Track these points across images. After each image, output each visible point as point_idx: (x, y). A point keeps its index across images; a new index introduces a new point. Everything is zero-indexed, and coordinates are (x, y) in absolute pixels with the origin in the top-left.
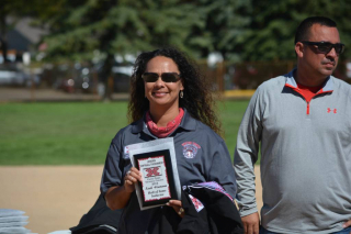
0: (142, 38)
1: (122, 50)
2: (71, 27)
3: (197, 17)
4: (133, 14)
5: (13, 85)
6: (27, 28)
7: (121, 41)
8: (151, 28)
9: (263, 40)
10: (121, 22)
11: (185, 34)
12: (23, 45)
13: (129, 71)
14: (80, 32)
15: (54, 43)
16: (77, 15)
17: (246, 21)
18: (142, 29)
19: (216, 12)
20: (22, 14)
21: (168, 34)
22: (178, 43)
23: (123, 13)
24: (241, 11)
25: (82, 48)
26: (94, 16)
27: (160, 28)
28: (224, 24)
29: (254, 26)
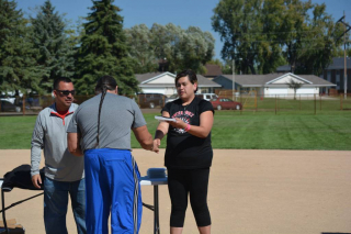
0: (16, 83)
1: (5, 89)
3: (46, 71)
4: (11, 70)
7: (5, 84)
8: (21, 77)
9: (81, 84)
10: (5, 74)
11: (39, 80)
13: (12, 100)
17: (72, 74)
18: (16, 78)
19: (56, 69)
21: (30, 80)
22: (35, 84)
23: (6, 70)
24: (68, 69)
27: (26, 77)
29: (75, 76)
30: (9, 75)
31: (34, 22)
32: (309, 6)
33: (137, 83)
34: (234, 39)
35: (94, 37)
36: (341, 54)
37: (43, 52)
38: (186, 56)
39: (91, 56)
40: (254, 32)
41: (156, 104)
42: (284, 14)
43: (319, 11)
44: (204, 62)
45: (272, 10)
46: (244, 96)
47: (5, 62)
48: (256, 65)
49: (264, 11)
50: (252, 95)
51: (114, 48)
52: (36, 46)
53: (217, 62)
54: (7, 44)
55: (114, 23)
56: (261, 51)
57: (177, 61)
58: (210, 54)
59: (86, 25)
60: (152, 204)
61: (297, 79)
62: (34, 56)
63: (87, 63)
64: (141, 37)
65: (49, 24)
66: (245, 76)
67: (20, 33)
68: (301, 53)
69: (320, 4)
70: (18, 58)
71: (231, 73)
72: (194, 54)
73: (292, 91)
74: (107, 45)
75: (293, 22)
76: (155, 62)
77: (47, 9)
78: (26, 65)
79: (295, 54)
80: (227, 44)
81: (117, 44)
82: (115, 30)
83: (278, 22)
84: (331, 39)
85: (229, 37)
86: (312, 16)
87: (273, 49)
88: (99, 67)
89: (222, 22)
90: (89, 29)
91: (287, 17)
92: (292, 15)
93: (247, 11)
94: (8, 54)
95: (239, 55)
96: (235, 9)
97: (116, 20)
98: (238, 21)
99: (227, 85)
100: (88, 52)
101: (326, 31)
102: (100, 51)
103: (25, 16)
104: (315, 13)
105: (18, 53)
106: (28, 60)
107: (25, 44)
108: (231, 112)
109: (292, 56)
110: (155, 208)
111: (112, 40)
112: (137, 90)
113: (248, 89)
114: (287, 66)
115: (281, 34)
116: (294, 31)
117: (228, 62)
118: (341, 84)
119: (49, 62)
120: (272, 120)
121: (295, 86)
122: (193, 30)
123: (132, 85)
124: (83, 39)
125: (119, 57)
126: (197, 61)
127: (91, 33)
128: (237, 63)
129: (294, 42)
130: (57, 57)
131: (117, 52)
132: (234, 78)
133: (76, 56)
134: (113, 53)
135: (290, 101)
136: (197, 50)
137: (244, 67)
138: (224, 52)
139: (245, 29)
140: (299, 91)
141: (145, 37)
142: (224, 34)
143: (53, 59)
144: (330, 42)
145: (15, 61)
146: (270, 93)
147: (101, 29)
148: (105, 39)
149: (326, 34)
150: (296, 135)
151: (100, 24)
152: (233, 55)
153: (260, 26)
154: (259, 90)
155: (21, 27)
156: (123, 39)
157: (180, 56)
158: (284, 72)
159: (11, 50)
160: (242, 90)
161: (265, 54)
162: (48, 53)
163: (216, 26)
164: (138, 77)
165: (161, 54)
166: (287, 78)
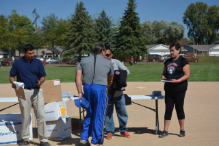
1: (83, 53)
2: (70, 48)
4: (86, 44)
5: (56, 63)
6: (59, 48)
7: (83, 51)
8: (91, 48)
9: (119, 50)
10: (83, 46)
12: (58, 52)
14: (73, 49)
15: (66, 52)
16: (72, 45)
18: (88, 48)
19: (107, 43)
20: (58, 45)
23: (83, 44)
24: (113, 43)
25: (73, 53)
26: (76, 45)
27: (93, 47)
28: (109, 46)
29: (117, 47)
30: (85, 47)
31: (97, 21)
33: (146, 49)
34: (194, 27)
35: (126, 27)
37: (101, 35)
38: (170, 36)
39: (124, 37)
41: (156, 59)
44: (179, 39)
45: (212, 14)
46: (199, 56)
47: (83, 40)
48: (204, 40)
50: (203, 55)
51: (135, 33)
52: (98, 32)
53: (185, 39)
54: (84, 32)
55: (135, 21)
56: (207, 33)
57: (166, 39)
58: (182, 35)
59: (121, 22)
60: (155, 108)
62: (97, 37)
63: (122, 40)
64: (148, 27)
65: (104, 22)
67: (90, 27)
70: (90, 38)
71: (192, 44)
72: (174, 35)
74: (132, 31)
76: (156, 39)
77: (103, 14)
78: (93, 42)
80: (190, 30)
81: (137, 31)
82: (135, 24)
85: (191, 27)
88: (128, 42)
89: (188, 19)
90: (123, 24)
93: (200, 14)
94: (85, 36)
95: (197, 35)
97: (136, 19)
99: (191, 50)
100: (123, 35)
102: (128, 34)
103: (93, 19)
105: (89, 36)
106: (94, 39)
107: (93, 32)
110: (156, 111)
111: (134, 29)
112: (147, 53)
113: (201, 52)
117: (191, 39)
119: (104, 40)
120: (213, 67)
122: (174, 23)
123: (144, 50)
124: (120, 29)
125: (137, 37)
126: (176, 38)
127: (124, 26)
128: (195, 39)
130: (108, 37)
131: (137, 35)
132: (194, 46)
133: (117, 37)
134: (135, 35)
136: (176, 33)
138: (189, 34)
139: (199, 22)
141: (151, 27)
142: (189, 25)
143: (106, 38)
145: (88, 40)
146: (212, 54)
147: (129, 24)
148: (131, 29)
151: (128, 21)
152: (193, 35)
153: (207, 21)
154: (206, 53)
155: (91, 24)
156: (139, 28)
157: (167, 36)
159: (86, 35)
160: (198, 52)
161: (209, 35)
162: (103, 36)
163: (185, 21)
164: (147, 47)
165: (158, 35)
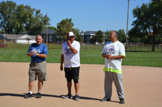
32: (34, 10)
36: (46, 28)
40: (12, 18)
42: (24, 13)
43: (38, 12)
49: (16, 11)
61: (29, 37)
66: (9, 35)
68: (31, 27)
69: (38, 10)
73: (27, 41)
75: (28, 16)
79: (29, 27)
83: (22, 15)
84: (42, 23)
86: (35, 14)
87: (20, 25)
91: (26, 13)
92: (27, 13)
96: (5, 9)
98: (6, 14)
101: (40, 20)
104: (36, 13)
108: (2, 48)
109: (27, 28)
114: (26, 32)
115: (23, 20)
116: (28, 19)
118: (46, 39)
121: (29, 39)
129: (28, 23)
135: (26, 45)
137: (9, 31)
140: (30, 41)
144: (41, 24)
149: (40, 21)
150: (24, 57)
158: (24, 34)
166: (25, 36)
